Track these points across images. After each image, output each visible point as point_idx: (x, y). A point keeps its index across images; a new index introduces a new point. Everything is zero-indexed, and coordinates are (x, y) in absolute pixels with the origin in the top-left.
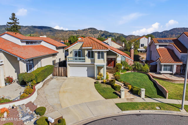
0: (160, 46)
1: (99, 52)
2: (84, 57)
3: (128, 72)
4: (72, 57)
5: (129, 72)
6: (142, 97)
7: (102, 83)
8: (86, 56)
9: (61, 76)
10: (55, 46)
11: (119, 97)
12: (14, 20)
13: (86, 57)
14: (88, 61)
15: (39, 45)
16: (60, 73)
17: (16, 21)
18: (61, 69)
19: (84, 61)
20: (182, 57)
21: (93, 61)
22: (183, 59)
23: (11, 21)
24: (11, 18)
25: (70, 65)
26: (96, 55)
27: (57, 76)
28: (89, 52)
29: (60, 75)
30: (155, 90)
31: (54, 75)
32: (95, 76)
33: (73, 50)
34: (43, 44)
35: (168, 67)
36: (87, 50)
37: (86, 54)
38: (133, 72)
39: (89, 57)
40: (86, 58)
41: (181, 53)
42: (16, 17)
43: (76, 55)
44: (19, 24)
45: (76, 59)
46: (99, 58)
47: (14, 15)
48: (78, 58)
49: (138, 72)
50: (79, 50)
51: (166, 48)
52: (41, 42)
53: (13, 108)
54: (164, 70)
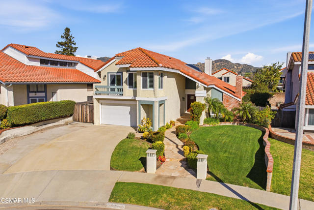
2: (122, 85)
3: (223, 124)
4: (107, 85)
5: (228, 124)
6: (199, 177)
7: (142, 138)
8: (126, 82)
9: (86, 122)
11: (143, 169)
12: (67, 38)
13: (124, 84)
14: (128, 92)
16: (85, 116)
17: (70, 40)
18: (86, 108)
19: (121, 93)
25: (101, 101)
27: (79, 121)
28: (130, 76)
29: (85, 120)
31: (74, 120)
33: (108, 73)
36: (127, 71)
37: (124, 80)
38: (236, 124)
39: (130, 85)
43: (113, 83)
45: (113, 90)
48: (116, 87)
49: (247, 125)
50: (118, 73)
52: (76, 64)
54: (309, 124)
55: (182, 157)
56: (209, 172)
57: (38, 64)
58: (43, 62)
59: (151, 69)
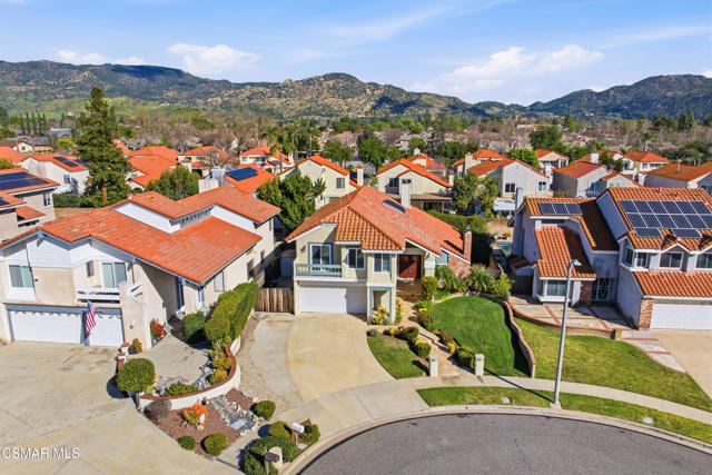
0: (544, 221)
1: (377, 256)
2: (340, 263)
3: (454, 296)
4: (307, 262)
5: (458, 295)
6: (477, 374)
8: (345, 261)
9: (278, 311)
10: (251, 219)
12: (97, 110)
13: (344, 264)
14: (349, 274)
15: (207, 218)
18: (278, 293)
19: (338, 274)
20: (597, 259)
21: (363, 276)
22: (598, 264)
24: (90, 104)
26: (371, 261)
27: (265, 310)
28: (352, 254)
29: (275, 309)
30: (510, 355)
31: (258, 310)
32: (368, 314)
33: (309, 244)
35: (559, 287)
36: (347, 249)
37: (343, 258)
38: (467, 295)
39: (352, 263)
40: (345, 267)
41: (594, 249)
43: (317, 256)
45: (317, 269)
46: (377, 268)
47: (97, 93)
48: (322, 265)
49: (481, 296)
50: (324, 243)
51: (562, 227)
53: (204, 403)
54: (548, 294)
55: (449, 355)
56: (485, 369)
57: (178, 227)
59: (387, 252)
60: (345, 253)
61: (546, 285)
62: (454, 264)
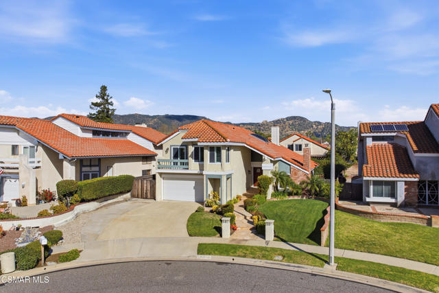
0: (375, 139)
2: (187, 158)
3: (291, 198)
4: (169, 158)
5: (296, 198)
6: (267, 239)
7: (212, 211)
8: (191, 156)
9: (146, 198)
10: (152, 141)
11: (219, 235)
12: (103, 98)
13: (190, 159)
14: (194, 167)
15: (122, 139)
16: (145, 192)
17: (107, 100)
19: (186, 167)
20: (420, 161)
21: (202, 168)
22: (422, 167)
23: (99, 101)
24: (98, 95)
25: (163, 176)
27: (138, 197)
28: (196, 150)
29: (145, 196)
31: (133, 196)
32: (205, 199)
33: (171, 146)
34: (132, 137)
35: (385, 189)
36: (193, 145)
37: (190, 154)
38: (304, 198)
39: (196, 159)
40: (191, 161)
41: (415, 152)
42: (107, 92)
43: (176, 156)
44: (112, 105)
45: (176, 164)
46: (212, 160)
47: (104, 88)
48: (179, 160)
49: (315, 199)
50: (181, 146)
51: (392, 144)
52: (127, 134)
53: (18, 229)
54: (374, 196)
55: (252, 226)
56: (275, 236)
57: (90, 135)
58: (96, 133)
59: (219, 144)
60: (191, 149)
61: (372, 187)
62: (296, 174)
